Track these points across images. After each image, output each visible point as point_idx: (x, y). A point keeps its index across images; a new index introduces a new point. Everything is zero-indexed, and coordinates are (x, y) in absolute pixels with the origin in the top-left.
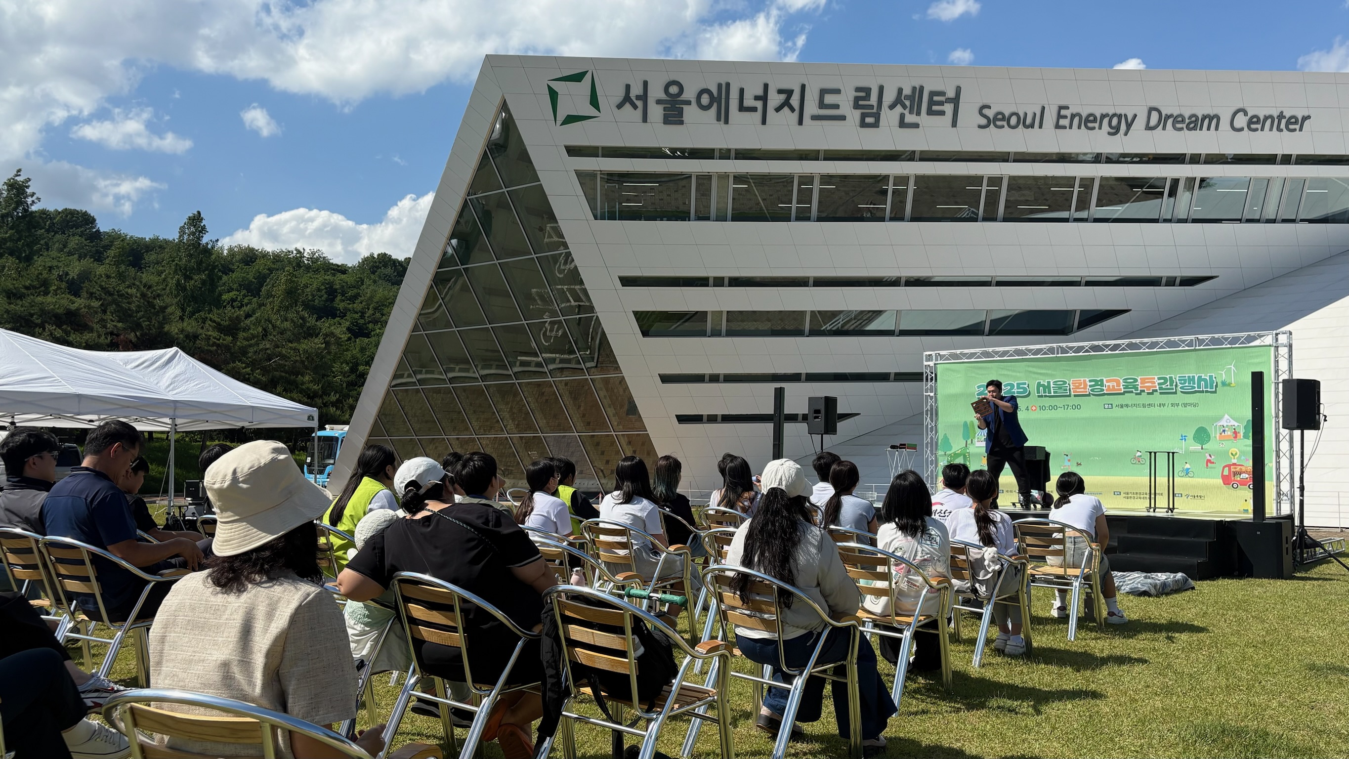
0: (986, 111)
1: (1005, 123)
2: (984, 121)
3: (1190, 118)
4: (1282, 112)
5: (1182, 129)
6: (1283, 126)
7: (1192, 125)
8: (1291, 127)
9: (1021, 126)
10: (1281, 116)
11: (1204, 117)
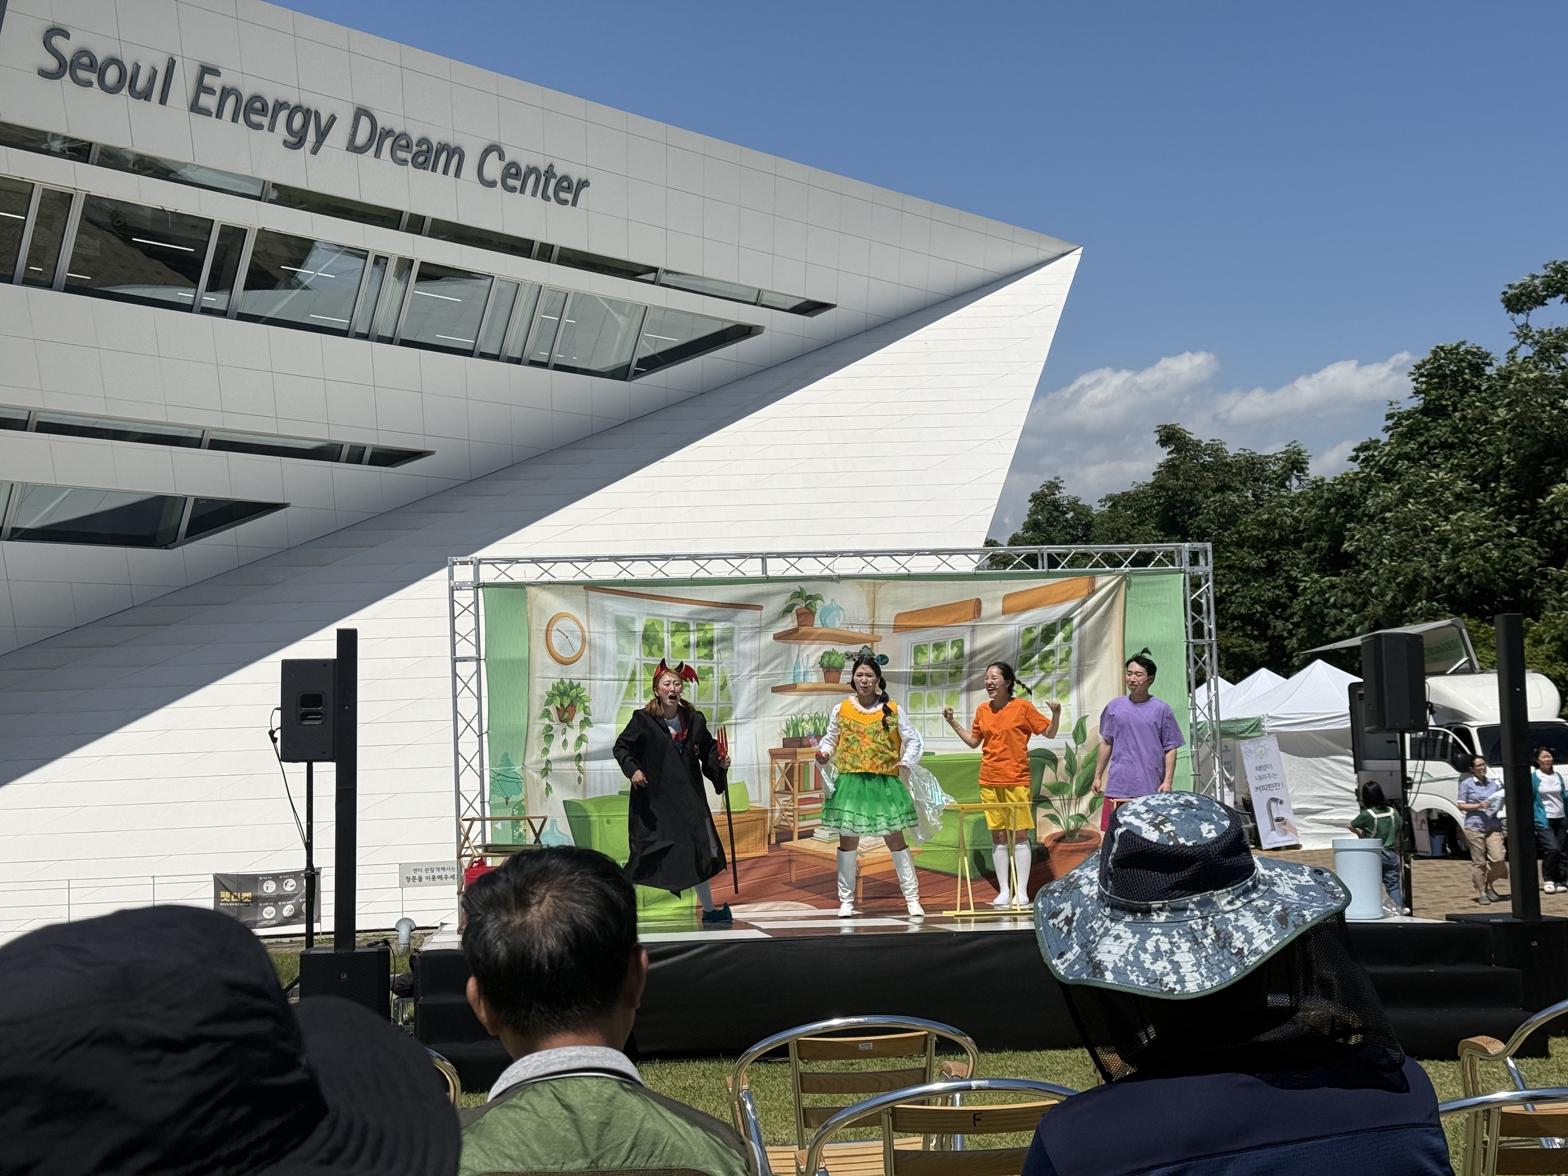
0: (58, 42)
1: (93, 77)
2: (51, 64)
3: (419, 143)
4: (551, 166)
5: (404, 162)
6: (551, 192)
7: (421, 159)
8: (563, 195)
9: (125, 91)
10: (550, 172)
11: (443, 147)
